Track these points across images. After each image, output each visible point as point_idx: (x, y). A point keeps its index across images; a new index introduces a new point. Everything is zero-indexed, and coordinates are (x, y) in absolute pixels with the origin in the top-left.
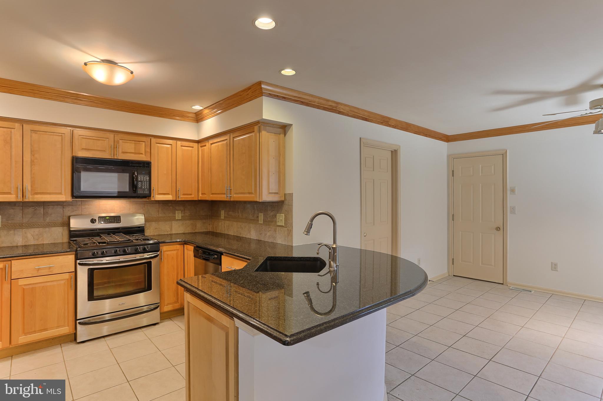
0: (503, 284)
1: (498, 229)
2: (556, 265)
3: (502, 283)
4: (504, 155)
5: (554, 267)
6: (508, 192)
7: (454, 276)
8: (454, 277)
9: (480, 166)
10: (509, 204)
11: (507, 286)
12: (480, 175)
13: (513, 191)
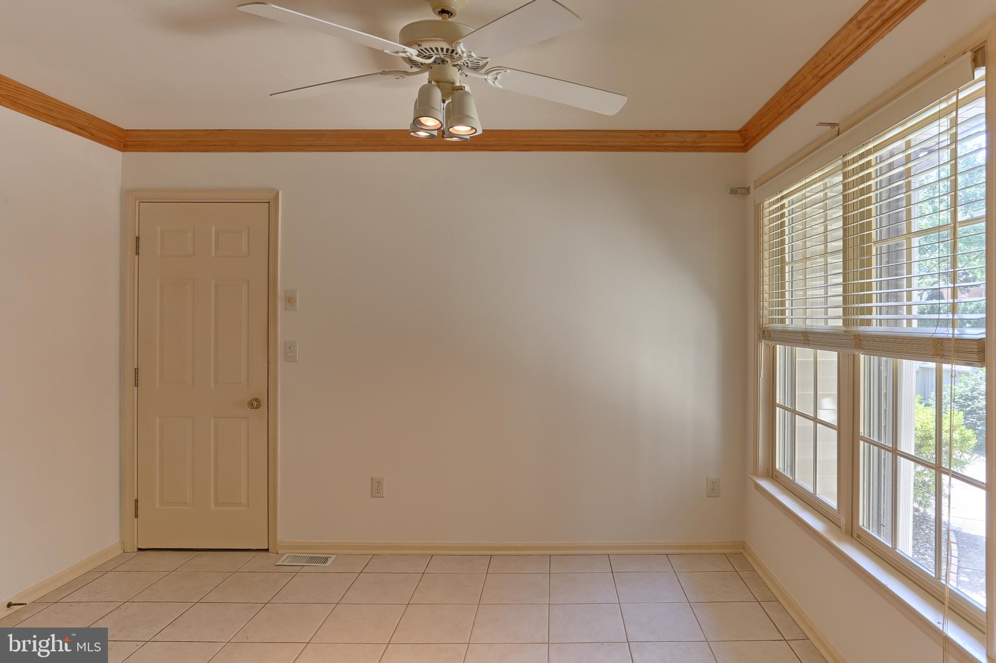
0: (267, 550)
1: (254, 403)
2: (379, 483)
3: (267, 548)
4: (271, 203)
5: (377, 488)
6: (280, 305)
7: (140, 550)
8: (140, 552)
9: (213, 229)
10: (282, 335)
11: (277, 553)
12: (213, 254)
13: (290, 301)
